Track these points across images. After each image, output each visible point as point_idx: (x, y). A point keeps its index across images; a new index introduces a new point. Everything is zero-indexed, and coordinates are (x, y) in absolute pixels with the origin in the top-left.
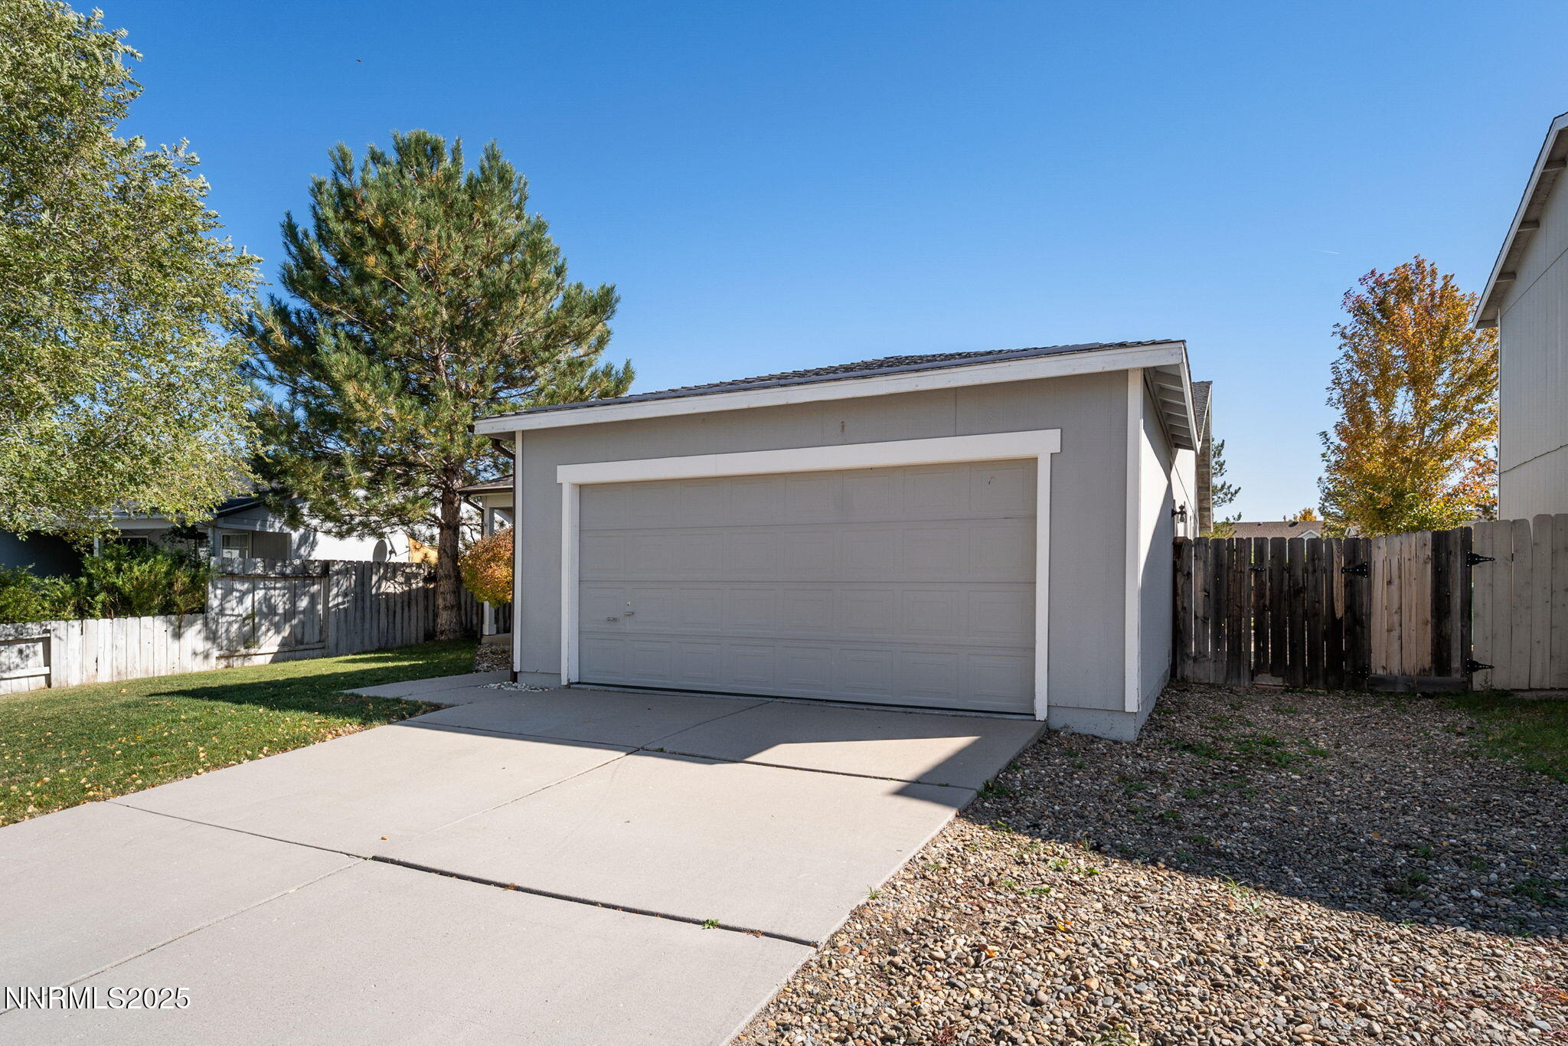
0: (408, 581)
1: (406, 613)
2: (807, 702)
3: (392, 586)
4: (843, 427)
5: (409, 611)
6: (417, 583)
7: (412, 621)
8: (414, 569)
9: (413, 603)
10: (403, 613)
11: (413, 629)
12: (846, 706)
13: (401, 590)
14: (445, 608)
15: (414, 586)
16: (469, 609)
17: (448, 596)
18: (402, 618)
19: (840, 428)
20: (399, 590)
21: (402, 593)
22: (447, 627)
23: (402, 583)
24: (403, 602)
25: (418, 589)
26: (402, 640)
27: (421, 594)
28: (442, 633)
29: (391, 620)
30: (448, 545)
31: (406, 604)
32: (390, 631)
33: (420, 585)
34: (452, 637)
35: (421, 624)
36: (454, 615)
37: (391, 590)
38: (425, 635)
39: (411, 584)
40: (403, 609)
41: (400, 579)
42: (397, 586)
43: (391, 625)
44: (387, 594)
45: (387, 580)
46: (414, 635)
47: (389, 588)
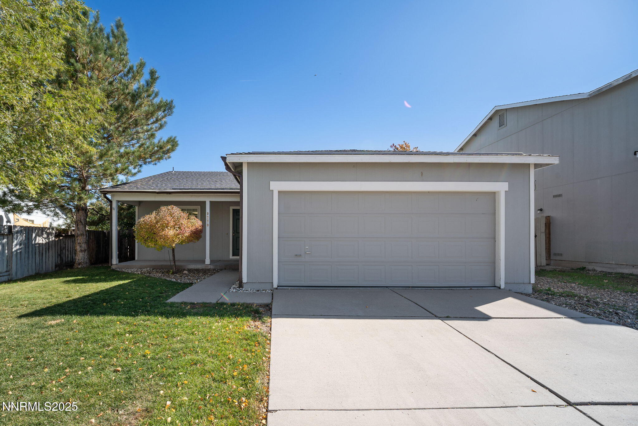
0: (48, 238)
1: (47, 253)
2: (405, 288)
3: (41, 239)
4: (422, 174)
5: (49, 253)
6: (52, 238)
7: (50, 258)
8: (51, 230)
9: (50, 248)
10: (46, 254)
11: (50, 263)
12: (423, 288)
13: (45, 242)
14: (81, 251)
15: (51, 239)
16: (71, 251)
17: (83, 245)
18: (46, 257)
19: (421, 174)
20: (44, 242)
21: (46, 243)
22: (82, 261)
23: (45, 238)
24: (46, 249)
25: (52, 241)
26: (46, 270)
27: (54, 243)
28: (79, 264)
29: (41, 258)
30: (82, 218)
31: (47, 249)
32: (40, 263)
33: (53, 239)
34: (85, 266)
35: (54, 259)
36: (86, 254)
37: (41, 242)
38: (55, 266)
39: (49, 239)
40: (46, 252)
41: (45, 236)
42: (43, 239)
43: (41, 261)
44: (39, 244)
45: (39, 236)
46: (51, 266)
47: (40, 240)
